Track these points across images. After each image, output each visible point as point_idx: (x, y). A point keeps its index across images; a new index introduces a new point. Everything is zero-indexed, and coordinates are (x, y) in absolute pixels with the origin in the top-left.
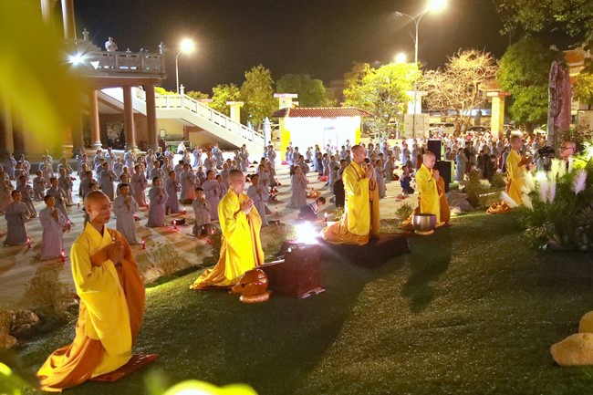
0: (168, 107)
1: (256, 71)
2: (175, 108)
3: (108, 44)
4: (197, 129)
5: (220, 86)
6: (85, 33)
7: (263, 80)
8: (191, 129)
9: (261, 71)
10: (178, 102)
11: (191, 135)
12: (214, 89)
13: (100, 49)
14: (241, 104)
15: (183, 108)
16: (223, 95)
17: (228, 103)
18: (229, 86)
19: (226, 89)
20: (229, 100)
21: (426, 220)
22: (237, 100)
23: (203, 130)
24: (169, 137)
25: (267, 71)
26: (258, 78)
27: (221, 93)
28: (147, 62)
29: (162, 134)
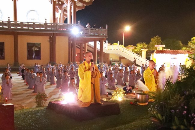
0: (113, 49)
1: (155, 38)
2: (116, 50)
3: (87, 25)
4: (123, 58)
5: (139, 43)
6: (79, 22)
7: (158, 41)
8: (122, 58)
9: (157, 38)
10: (117, 48)
11: (122, 60)
12: (137, 44)
13: (84, 27)
14: (147, 50)
15: (118, 50)
16: (140, 46)
17: (142, 49)
18: (143, 43)
19: (142, 44)
20: (142, 48)
21: (142, 97)
22: (145, 48)
23: (126, 58)
24: (113, 61)
25: (160, 38)
26: (156, 40)
27: (139, 46)
28: (101, 32)
29: (111, 59)
